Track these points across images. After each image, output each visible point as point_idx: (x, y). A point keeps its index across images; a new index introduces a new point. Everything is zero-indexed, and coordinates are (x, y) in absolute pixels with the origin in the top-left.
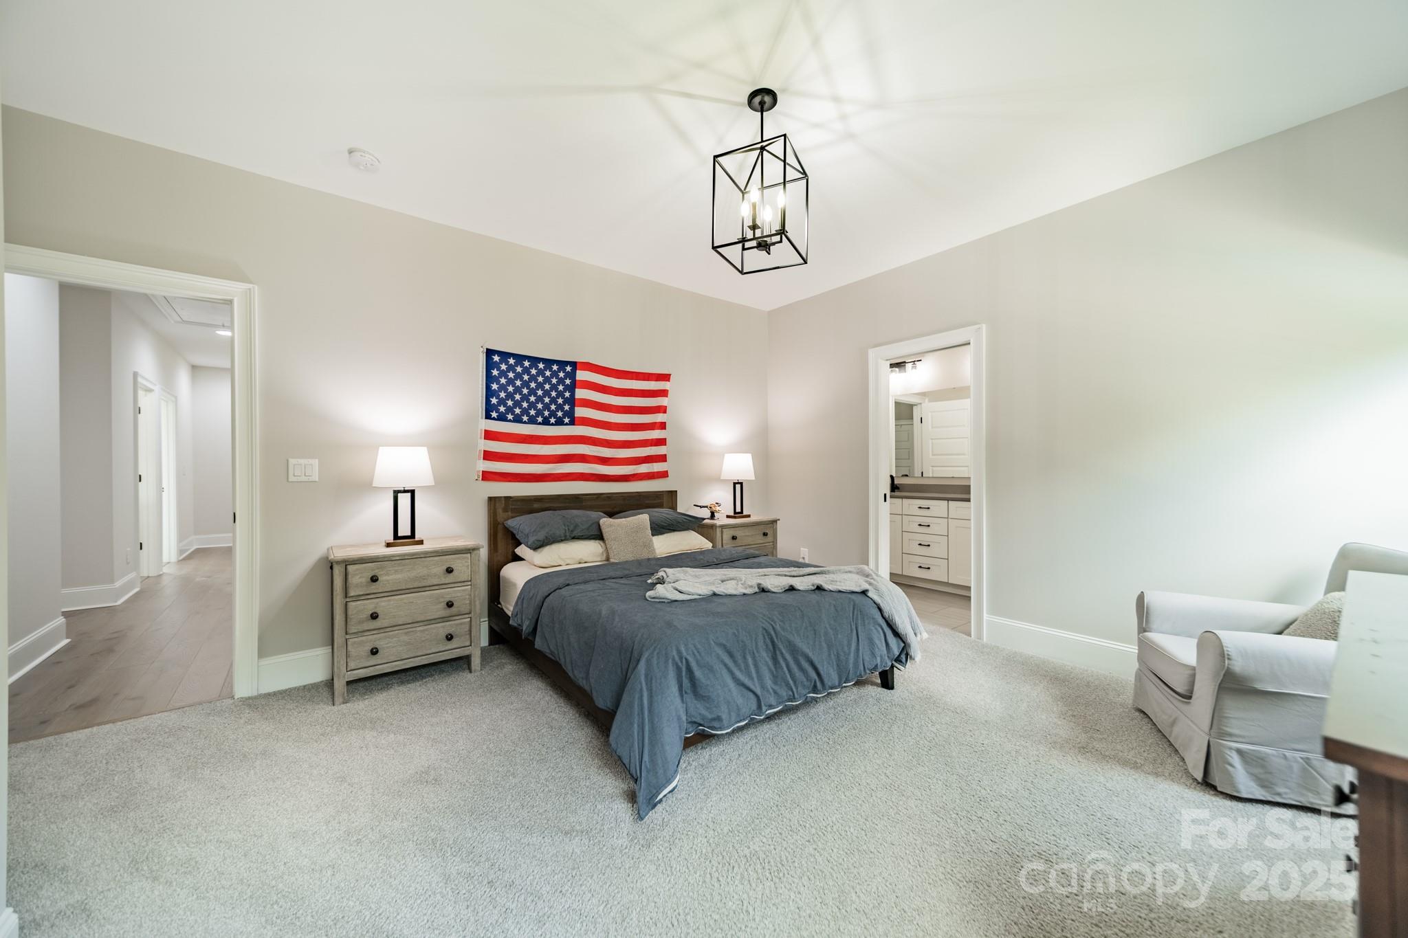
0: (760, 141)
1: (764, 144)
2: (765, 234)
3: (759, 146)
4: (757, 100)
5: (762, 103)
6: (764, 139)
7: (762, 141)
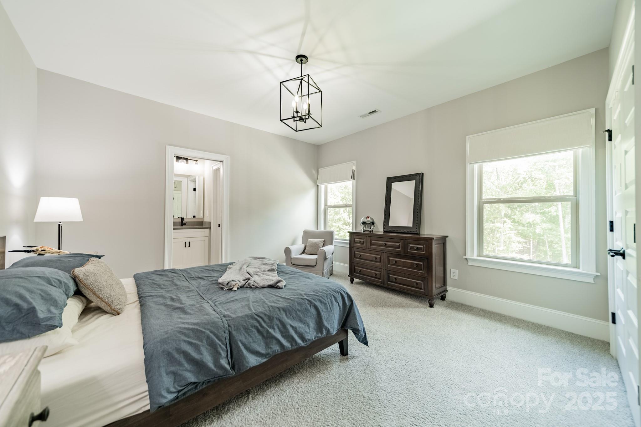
0: (301, 76)
1: (302, 77)
2: (302, 115)
3: (300, 78)
4: (299, 59)
5: (302, 60)
6: (303, 75)
7: (302, 76)
